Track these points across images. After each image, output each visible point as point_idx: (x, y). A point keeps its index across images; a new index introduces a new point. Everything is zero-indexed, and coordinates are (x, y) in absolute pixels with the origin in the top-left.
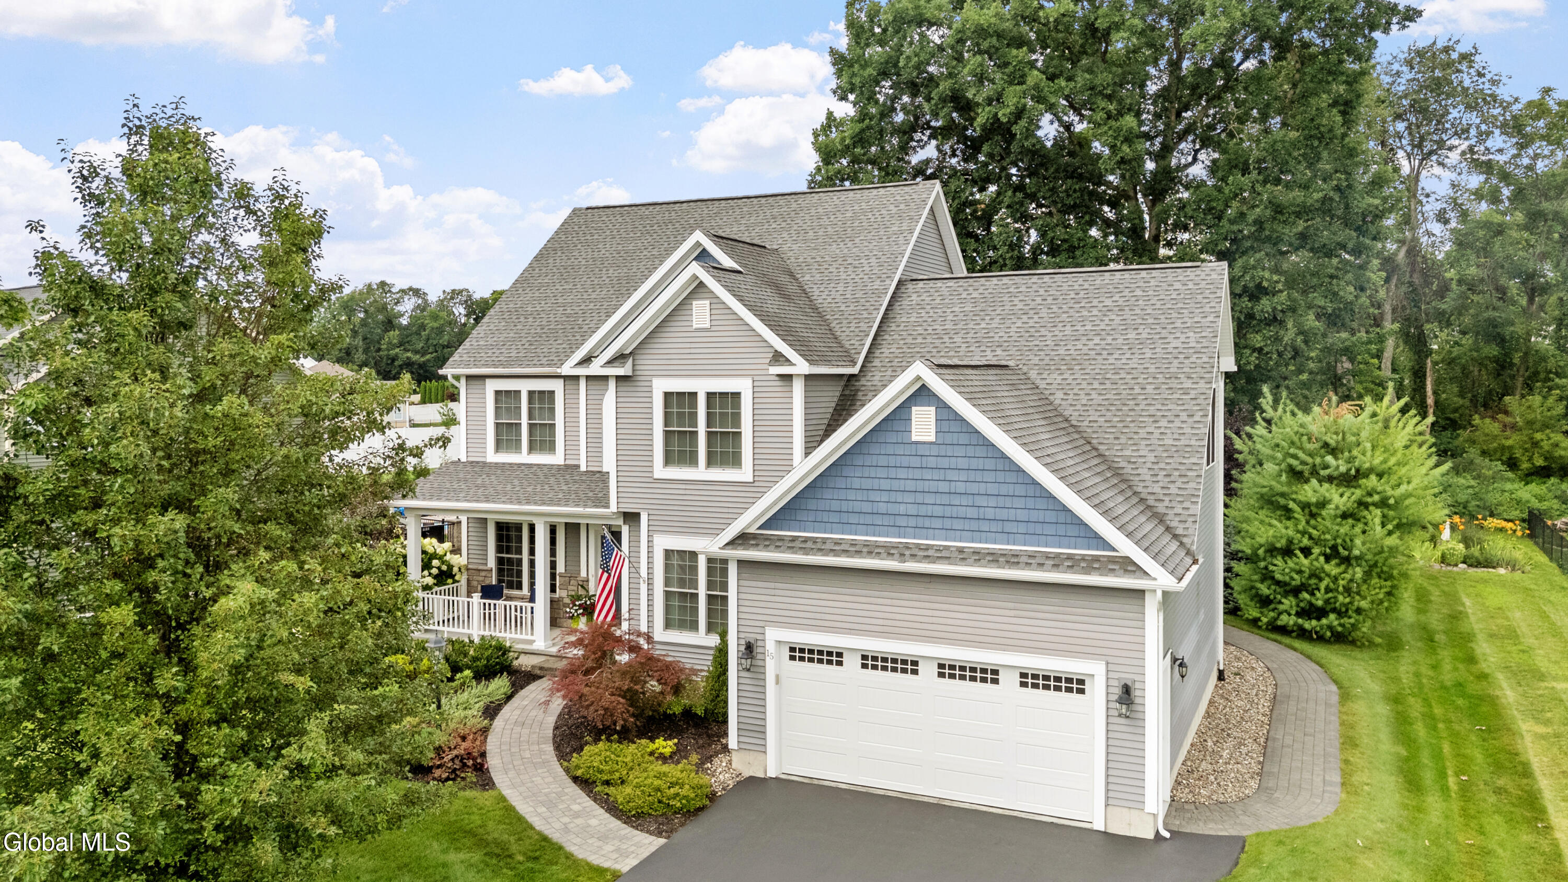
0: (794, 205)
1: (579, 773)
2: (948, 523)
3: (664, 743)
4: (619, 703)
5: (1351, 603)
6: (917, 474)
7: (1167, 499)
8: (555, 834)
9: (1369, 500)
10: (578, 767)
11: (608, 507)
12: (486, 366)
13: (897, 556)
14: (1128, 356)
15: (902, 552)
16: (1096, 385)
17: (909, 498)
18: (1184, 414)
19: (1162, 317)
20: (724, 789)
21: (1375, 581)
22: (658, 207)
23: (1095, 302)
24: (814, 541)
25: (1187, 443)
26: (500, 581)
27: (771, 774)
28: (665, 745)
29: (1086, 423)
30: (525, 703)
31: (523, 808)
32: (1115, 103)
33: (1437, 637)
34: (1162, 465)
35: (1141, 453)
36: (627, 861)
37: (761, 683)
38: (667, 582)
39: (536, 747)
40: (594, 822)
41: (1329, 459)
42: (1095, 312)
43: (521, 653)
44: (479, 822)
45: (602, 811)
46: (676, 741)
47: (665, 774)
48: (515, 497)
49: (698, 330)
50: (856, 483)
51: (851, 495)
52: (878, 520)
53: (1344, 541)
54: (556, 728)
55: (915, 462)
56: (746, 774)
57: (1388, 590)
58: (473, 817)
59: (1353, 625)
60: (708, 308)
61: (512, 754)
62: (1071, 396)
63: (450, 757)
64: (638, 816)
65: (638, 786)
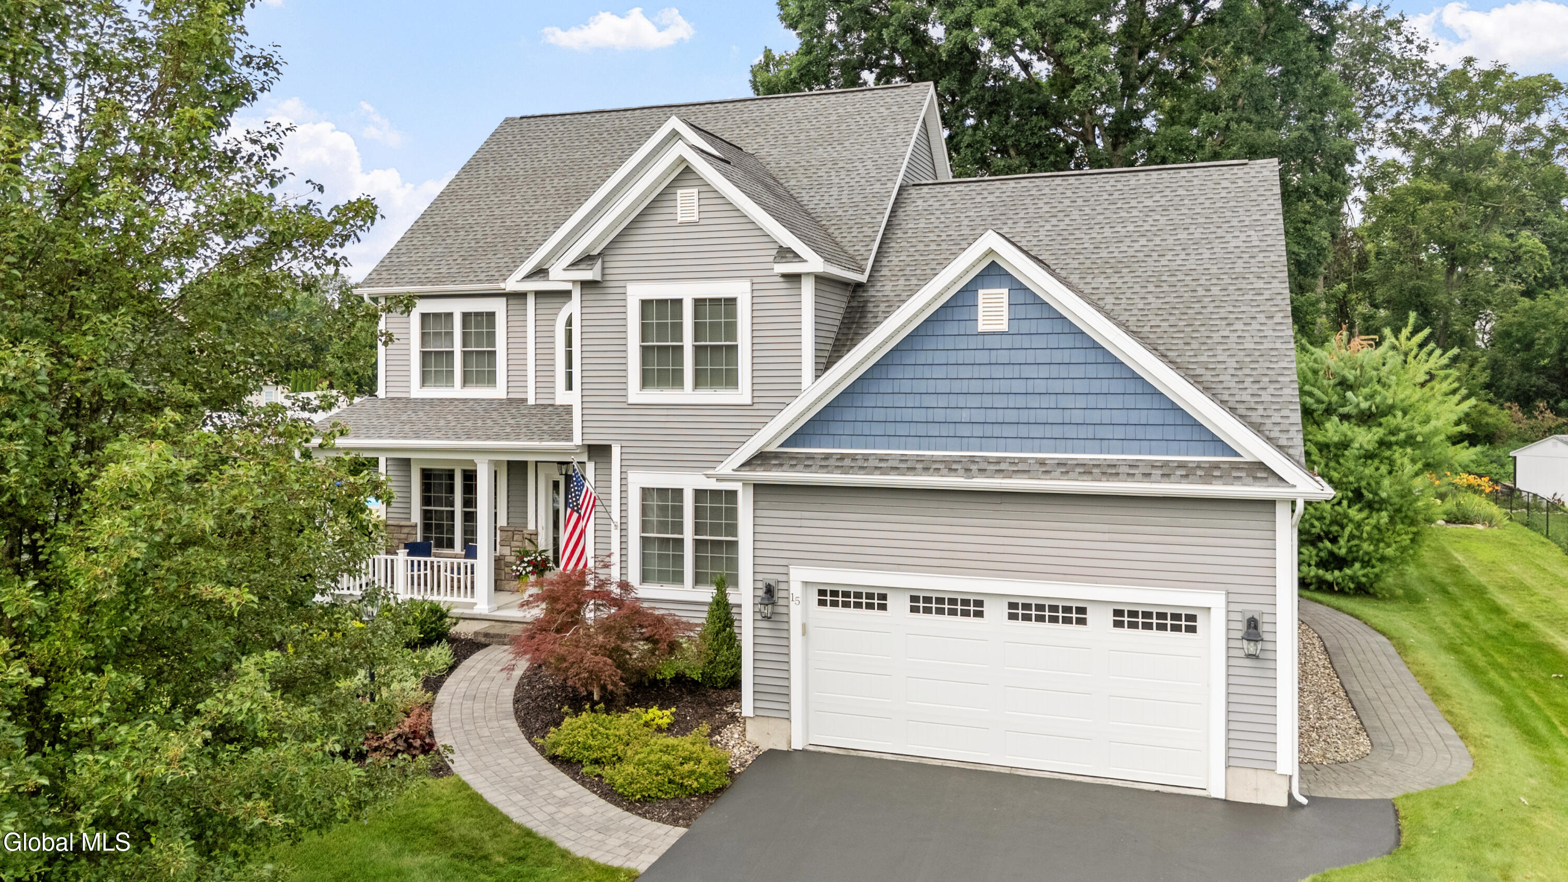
0: (767, 110)
1: (560, 751)
2: (1023, 431)
3: (660, 713)
4: (605, 664)
5: (1376, 551)
6: (985, 372)
7: (1260, 407)
8: (542, 830)
9: (1393, 439)
10: (555, 745)
11: (569, 438)
12: (411, 283)
13: (961, 472)
14: (1183, 257)
15: (968, 467)
16: (1151, 288)
17: (974, 401)
18: (1262, 315)
19: (1214, 216)
20: (741, 765)
21: (1399, 527)
22: (606, 115)
23: (1134, 203)
24: (853, 457)
25: (1271, 346)
26: (426, 539)
27: (797, 745)
28: (660, 716)
29: (1147, 329)
30: (472, 674)
31: (493, 796)
32: (1087, 32)
33: (1450, 589)
34: (1248, 371)
35: (1220, 359)
36: (642, 857)
37: (784, 634)
38: (645, 526)
39: (495, 724)
40: (586, 810)
41: (1349, 394)
42: (1135, 213)
43: (458, 619)
44: (439, 816)
45: (595, 797)
46: (674, 710)
47: (674, 748)
48: (451, 433)
49: (682, 224)
50: (906, 386)
51: (900, 401)
52: (934, 430)
53: (1369, 484)
54: (516, 701)
55: (982, 357)
56: (765, 747)
57: (1410, 536)
58: (429, 810)
59: (1377, 575)
60: (696, 198)
61: (467, 733)
62: (1124, 301)
63: (391, 736)
64: (645, 800)
65: (641, 763)
